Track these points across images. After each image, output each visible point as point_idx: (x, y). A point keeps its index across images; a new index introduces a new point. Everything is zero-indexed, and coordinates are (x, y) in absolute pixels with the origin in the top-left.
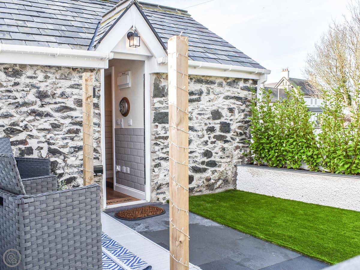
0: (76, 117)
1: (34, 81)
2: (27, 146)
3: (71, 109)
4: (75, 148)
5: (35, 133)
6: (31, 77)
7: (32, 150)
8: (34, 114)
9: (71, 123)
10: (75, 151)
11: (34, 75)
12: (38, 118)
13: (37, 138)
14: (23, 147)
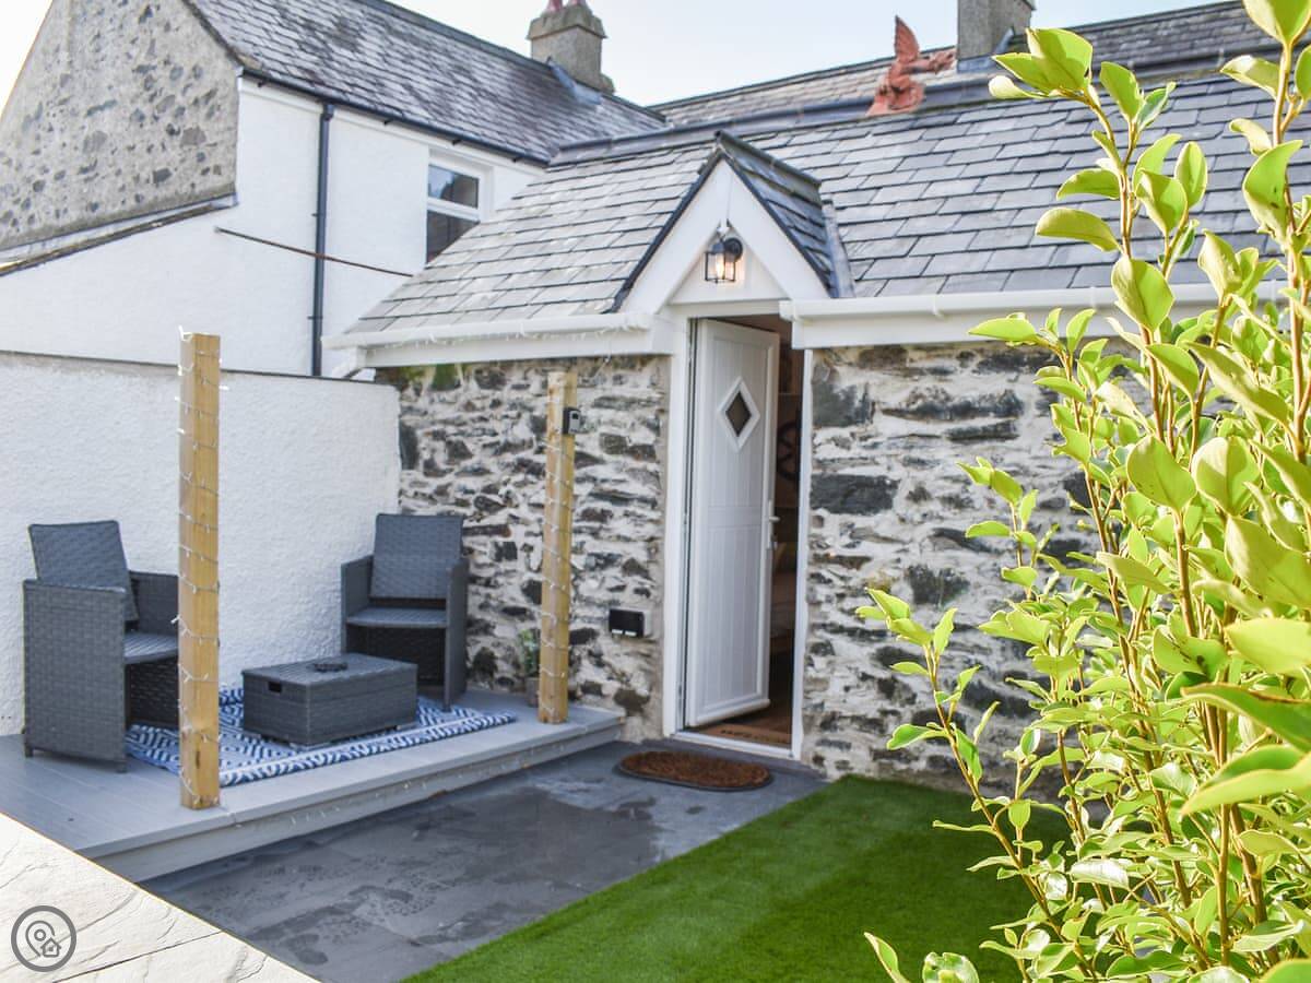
0: (604, 481)
1: (524, 396)
2: (509, 539)
3: (595, 461)
4: (598, 556)
5: (523, 511)
6: (518, 387)
7: (515, 549)
8: (525, 470)
9: (591, 494)
10: (597, 564)
11: (523, 382)
12: (531, 477)
13: (526, 523)
14: (501, 540)
